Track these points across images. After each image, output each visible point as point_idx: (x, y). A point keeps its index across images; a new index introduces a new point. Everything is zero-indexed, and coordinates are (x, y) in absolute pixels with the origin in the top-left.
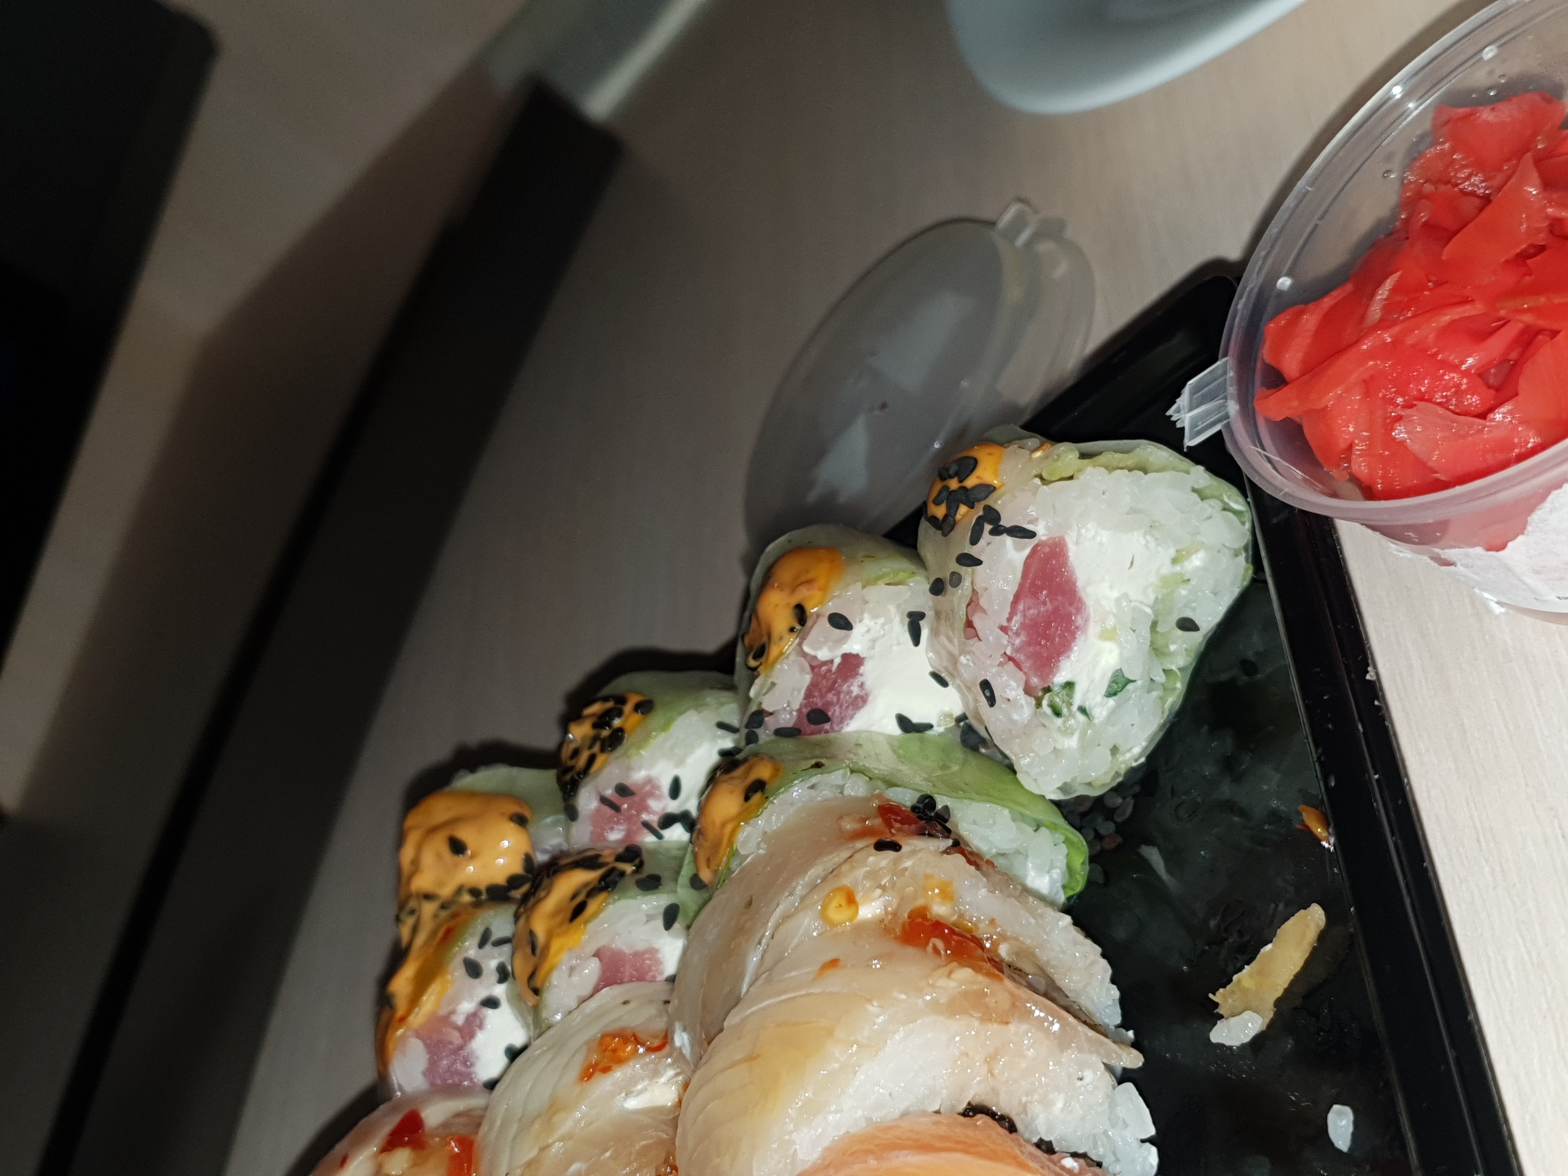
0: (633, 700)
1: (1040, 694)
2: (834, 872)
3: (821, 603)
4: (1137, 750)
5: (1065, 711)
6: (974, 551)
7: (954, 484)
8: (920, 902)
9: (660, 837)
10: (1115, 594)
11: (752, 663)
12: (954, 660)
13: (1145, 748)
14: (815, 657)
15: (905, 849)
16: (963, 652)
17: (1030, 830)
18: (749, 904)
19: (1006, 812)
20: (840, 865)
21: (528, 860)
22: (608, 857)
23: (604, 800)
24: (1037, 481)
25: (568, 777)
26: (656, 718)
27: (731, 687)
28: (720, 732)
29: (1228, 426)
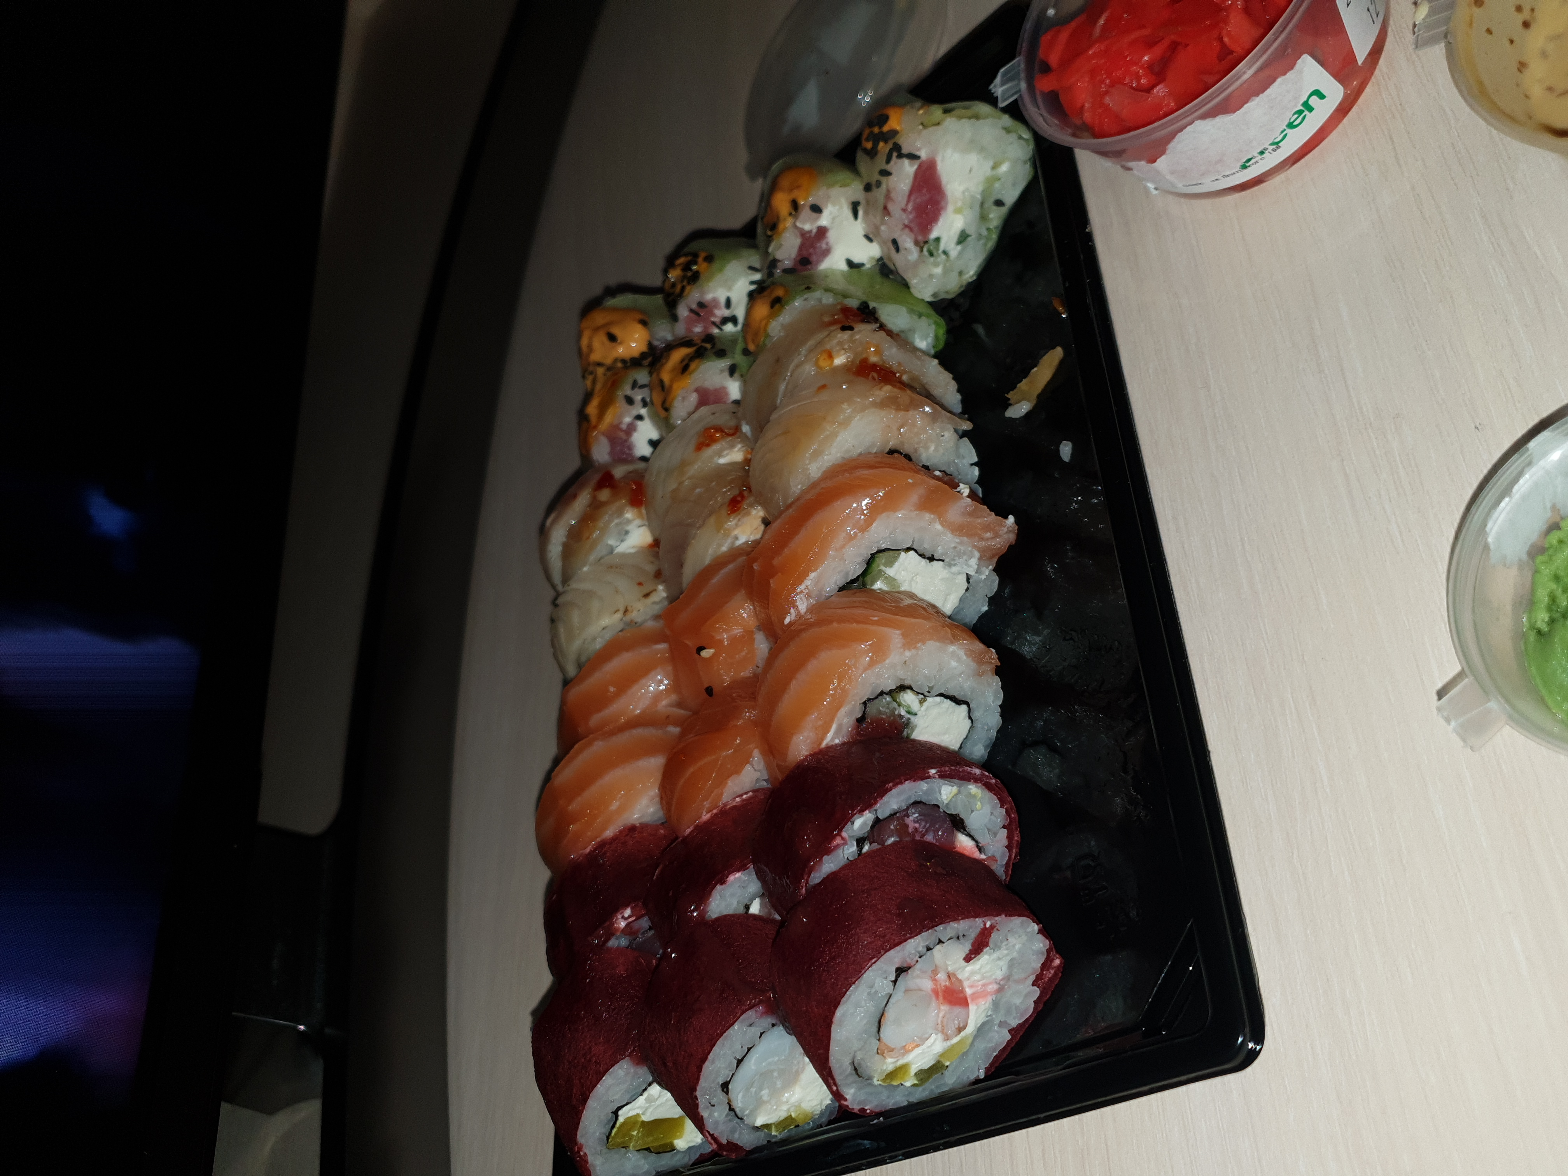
0: (703, 255)
1: (922, 245)
3: (806, 199)
4: (972, 273)
5: (935, 253)
6: (888, 168)
7: (876, 130)
8: (864, 355)
9: (721, 329)
10: (961, 188)
11: (769, 233)
12: (877, 228)
13: (976, 272)
14: (803, 229)
15: (856, 329)
16: (883, 222)
17: (916, 317)
18: (776, 362)
19: (905, 308)
20: (823, 339)
21: (650, 345)
22: (697, 340)
23: (692, 311)
24: (921, 127)
25: (670, 299)
26: (717, 265)
27: (758, 247)
28: (753, 272)
29: (1021, 96)
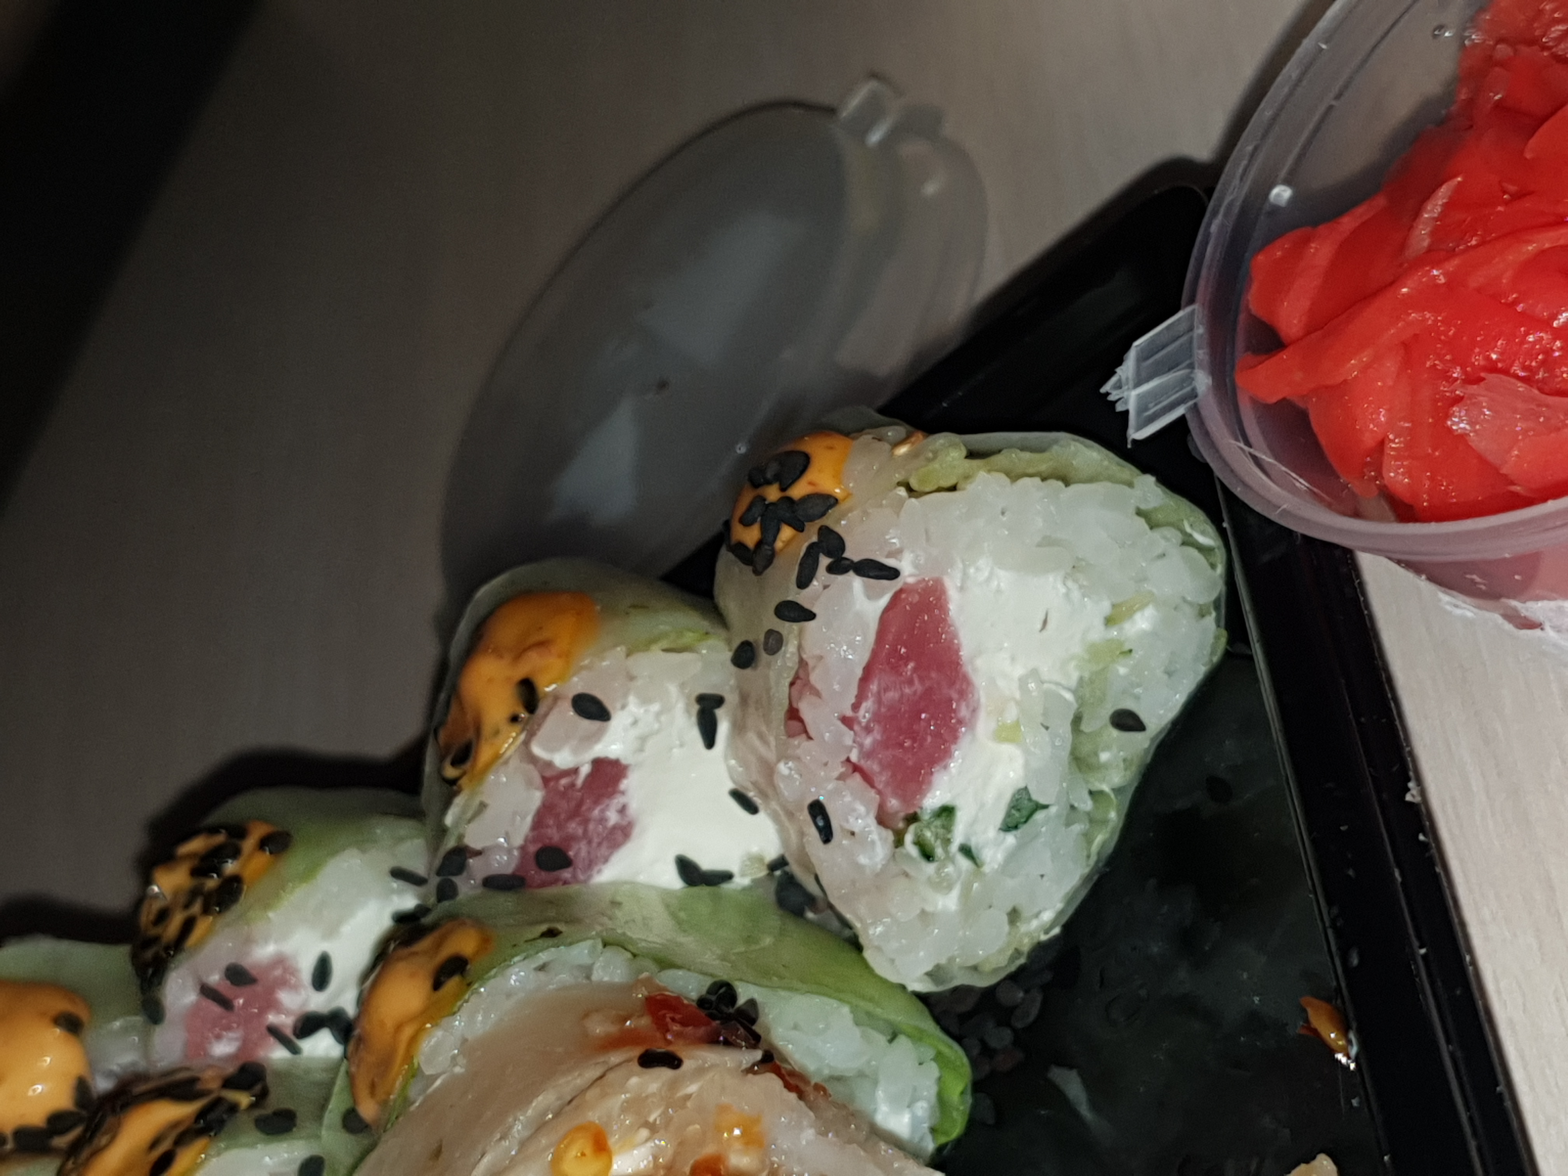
0: (258, 832)
1: (901, 825)
2: (573, 1101)
3: (561, 678)
4: (1047, 916)
5: (939, 851)
6: (803, 598)
7: (773, 493)
8: (709, 1150)
9: (295, 1050)
10: (1019, 671)
11: (450, 772)
12: (769, 770)
13: (1061, 913)
14: (549, 764)
15: (688, 1065)
16: (783, 756)
17: (881, 1040)
18: (437, 1153)
19: (846, 1010)
20: (583, 1091)
21: (82, 1087)
22: (211, 1081)
23: (207, 991)
24: (902, 492)
25: (149, 954)
26: (295, 861)
27: (416, 814)
28: (395, 884)
29: (1195, 408)
